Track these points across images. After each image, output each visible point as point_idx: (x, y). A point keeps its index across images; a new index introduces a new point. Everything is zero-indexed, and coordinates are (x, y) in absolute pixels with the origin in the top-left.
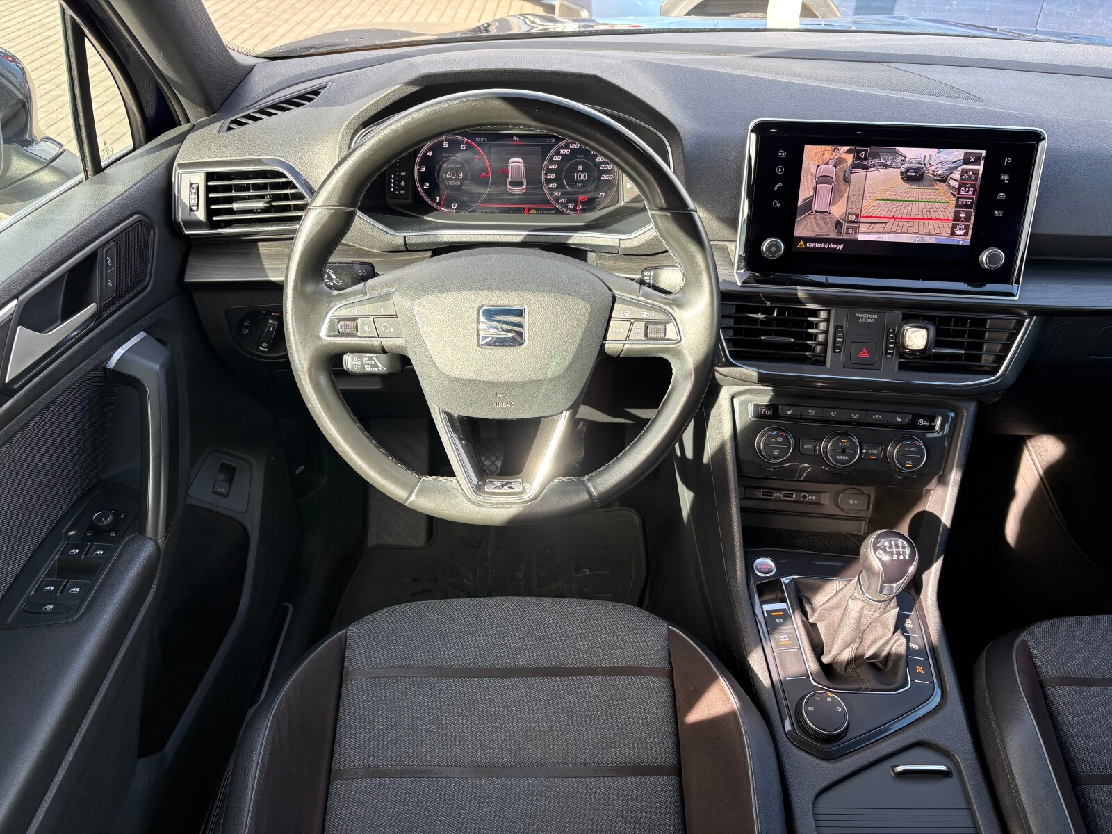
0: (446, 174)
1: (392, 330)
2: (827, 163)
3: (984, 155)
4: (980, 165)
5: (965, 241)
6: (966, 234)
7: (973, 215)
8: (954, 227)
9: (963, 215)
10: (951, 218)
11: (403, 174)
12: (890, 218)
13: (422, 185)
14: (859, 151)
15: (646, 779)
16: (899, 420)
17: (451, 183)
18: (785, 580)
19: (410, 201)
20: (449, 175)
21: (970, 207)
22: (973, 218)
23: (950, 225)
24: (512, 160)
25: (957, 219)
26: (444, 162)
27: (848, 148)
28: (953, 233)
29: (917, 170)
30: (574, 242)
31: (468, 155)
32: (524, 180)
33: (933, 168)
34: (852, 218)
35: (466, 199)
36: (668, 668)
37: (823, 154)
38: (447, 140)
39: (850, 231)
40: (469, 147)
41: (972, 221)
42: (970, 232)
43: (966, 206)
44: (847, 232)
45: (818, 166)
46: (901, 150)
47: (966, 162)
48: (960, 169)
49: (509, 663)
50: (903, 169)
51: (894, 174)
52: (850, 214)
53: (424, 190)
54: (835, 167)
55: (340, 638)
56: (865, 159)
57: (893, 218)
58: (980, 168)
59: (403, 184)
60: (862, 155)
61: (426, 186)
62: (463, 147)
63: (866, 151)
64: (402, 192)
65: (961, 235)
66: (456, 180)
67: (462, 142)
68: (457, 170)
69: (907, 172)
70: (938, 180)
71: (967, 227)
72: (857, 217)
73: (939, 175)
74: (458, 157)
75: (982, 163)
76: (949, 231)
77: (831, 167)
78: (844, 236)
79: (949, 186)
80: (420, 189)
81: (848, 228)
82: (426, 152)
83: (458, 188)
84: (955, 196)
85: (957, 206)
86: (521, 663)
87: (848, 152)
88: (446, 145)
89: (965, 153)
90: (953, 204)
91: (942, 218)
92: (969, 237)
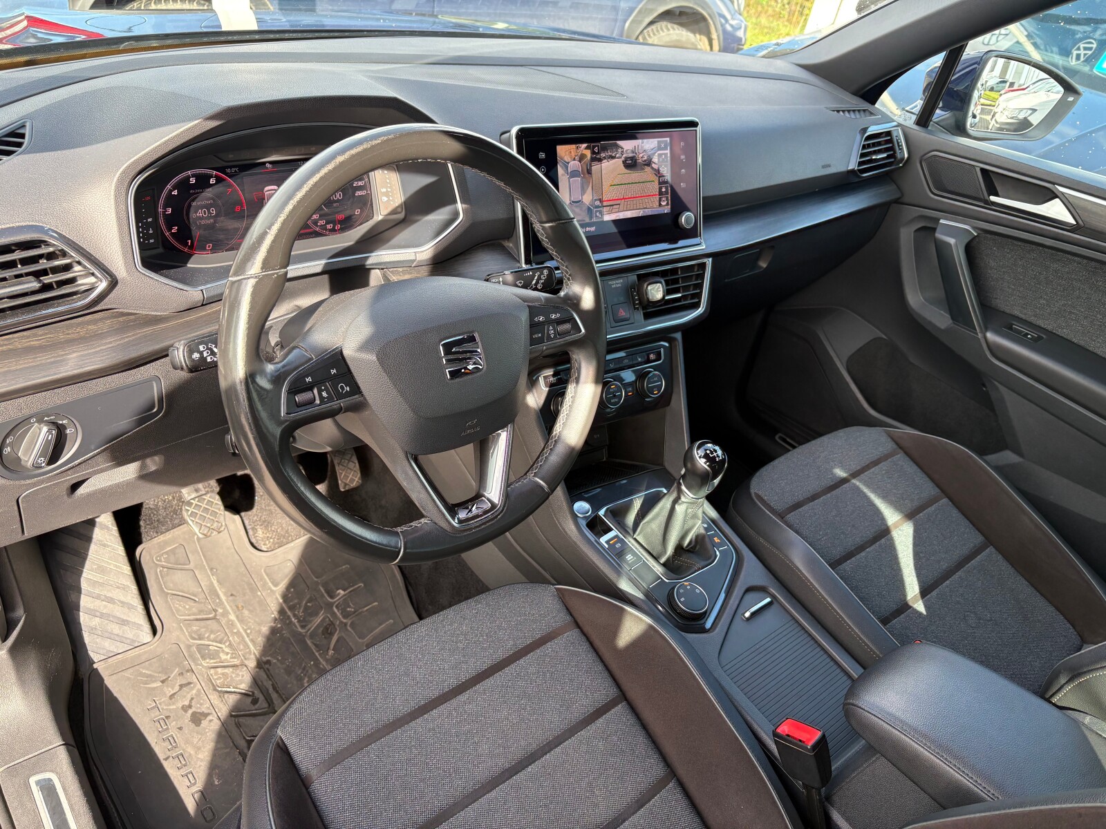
0: (196, 212)
1: (348, 389)
2: (574, 159)
3: (668, 141)
4: (667, 149)
5: (667, 210)
6: (667, 204)
7: (669, 188)
8: (660, 200)
9: (664, 190)
10: (657, 193)
11: (150, 220)
12: (621, 199)
13: (170, 229)
14: (594, 147)
16: (640, 360)
17: (203, 222)
18: (602, 513)
19: (161, 250)
20: (200, 213)
21: (667, 183)
22: (669, 191)
23: (658, 199)
24: (267, 188)
25: (661, 193)
26: (193, 200)
27: (586, 145)
28: (660, 205)
29: (632, 158)
31: (219, 189)
33: (641, 155)
34: (598, 203)
35: (222, 237)
36: (572, 620)
37: (571, 152)
38: (193, 176)
39: (598, 214)
40: (219, 180)
41: (669, 194)
42: (669, 202)
43: (664, 182)
44: (596, 216)
46: (620, 143)
47: (659, 148)
48: (656, 154)
49: (453, 682)
50: (623, 159)
51: (618, 163)
52: (596, 200)
53: (173, 234)
54: (580, 162)
56: (598, 153)
57: (623, 199)
58: (668, 152)
59: (151, 232)
60: (596, 150)
61: (175, 229)
62: (212, 181)
63: (598, 146)
64: (152, 241)
65: (665, 206)
66: (209, 218)
67: (211, 176)
68: (208, 207)
69: (626, 160)
70: (645, 165)
71: (667, 199)
72: (601, 202)
73: (645, 161)
74: (209, 193)
75: (669, 148)
76: (658, 204)
77: (577, 162)
78: (594, 220)
79: (652, 168)
80: (167, 234)
81: (596, 211)
82: (171, 191)
83: (211, 227)
84: (657, 175)
85: (660, 183)
87: (587, 148)
88: (193, 181)
89: (658, 142)
90: (657, 182)
91: (652, 194)
92: (669, 207)
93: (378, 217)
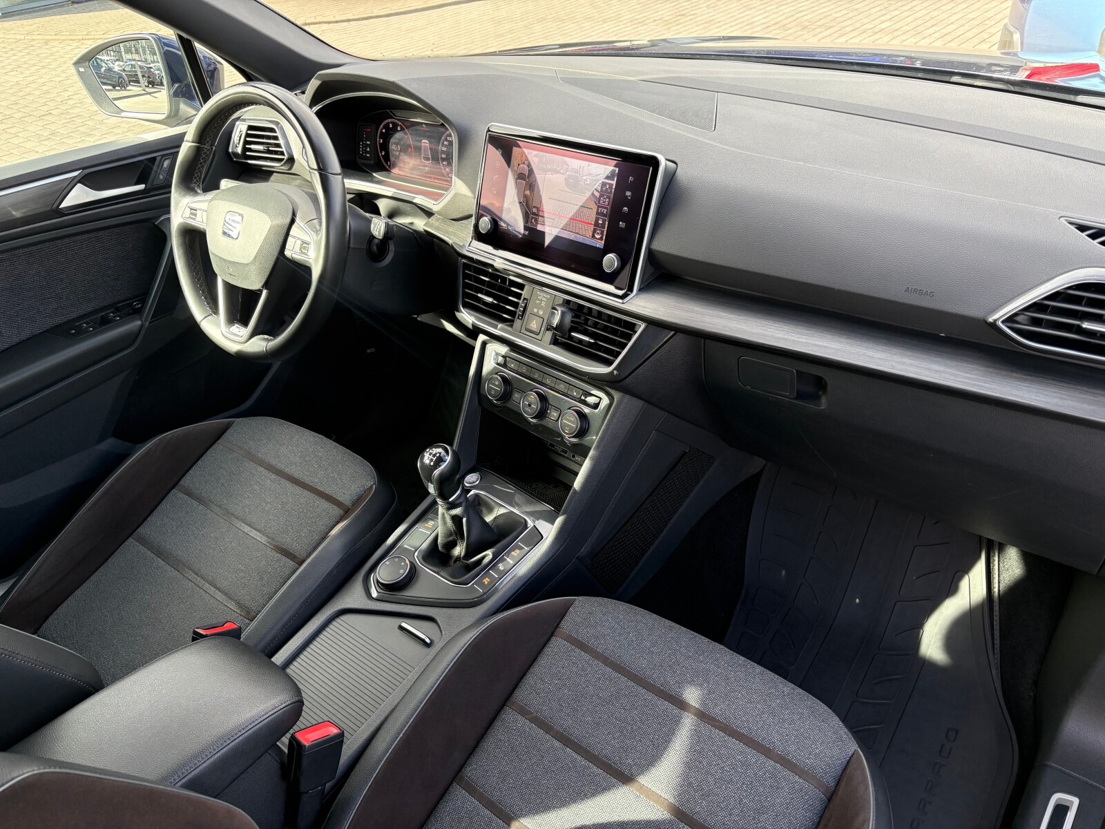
0: (392, 146)
2: (524, 163)
3: (617, 172)
4: (614, 180)
5: (600, 244)
6: (601, 239)
7: (607, 223)
8: (594, 231)
9: (600, 222)
10: (593, 223)
11: (368, 143)
12: (556, 215)
13: (381, 152)
16: (575, 394)
17: (395, 153)
18: (473, 493)
19: (372, 162)
20: (394, 147)
21: (605, 215)
22: (606, 226)
23: (592, 229)
24: (423, 141)
25: (596, 224)
26: (391, 138)
27: (536, 153)
28: (593, 236)
29: (574, 178)
31: (402, 134)
32: (430, 157)
33: (585, 178)
34: (535, 210)
35: (402, 165)
37: (522, 156)
38: (391, 123)
39: (533, 220)
40: (402, 129)
41: (606, 229)
42: (604, 238)
43: (602, 214)
44: (531, 222)
45: (519, 165)
47: (605, 176)
48: (600, 182)
50: (566, 176)
51: (561, 179)
52: (534, 207)
53: (382, 155)
54: (529, 168)
56: (545, 164)
58: (614, 183)
59: (368, 150)
60: (544, 160)
61: (384, 153)
62: (399, 129)
63: (546, 157)
64: (368, 155)
65: (598, 239)
67: (399, 125)
68: (397, 144)
69: (568, 178)
70: (586, 189)
71: (602, 233)
72: (538, 210)
73: (588, 185)
74: (397, 135)
75: (616, 178)
76: (591, 234)
77: (525, 167)
78: (530, 225)
79: (593, 195)
80: (380, 155)
81: (532, 218)
82: (382, 129)
83: (398, 158)
84: (596, 204)
85: (598, 213)
86: (288, 470)
87: (536, 156)
88: (391, 126)
89: (604, 169)
90: (595, 210)
91: (587, 221)
92: (603, 242)
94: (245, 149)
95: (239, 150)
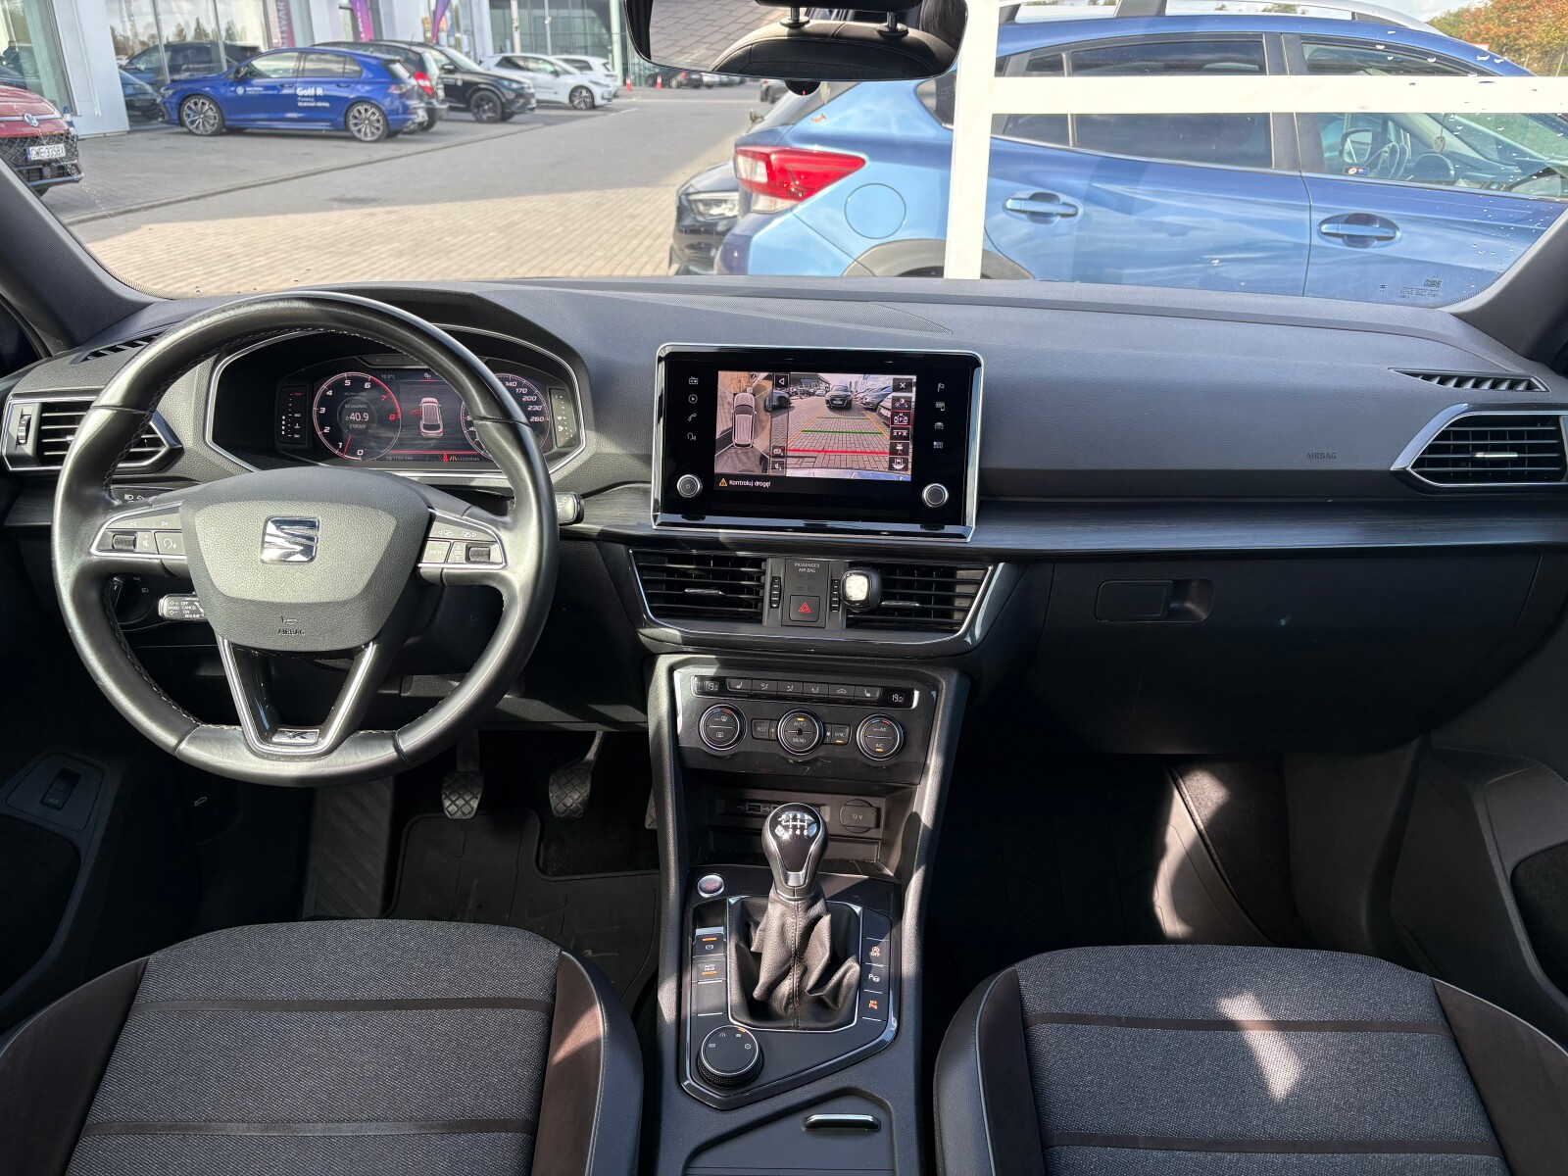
0: (349, 416)
1: (175, 546)
2: (745, 391)
3: (915, 380)
4: (911, 392)
5: (906, 476)
6: (905, 469)
7: (911, 446)
8: (891, 461)
9: (899, 447)
10: (887, 451)
11: (297, 415)
12: (819, 452)
13: (322, 429)
14: (778, 378)
15: (485, 1136)
16: (868, 695)
17: (356, 426)
18: (732, 901)
19: (306, 446)
20: (353, 417)
21: (906, 438)
22: (911, 450)
23: (887, 459)
24: (424, 400)
25: (893, 451)
26: (346, 403)
27: (766, 374)
28: (891, 468)
29: (844, 399)
30: (478, 484)
31: (374, 394)
32: (440, 422)
33: (861, 395)
34: (777, 451)
35: (373, 444)
36: (548, 1000)
37: (740, 381)
38: (348, 378)
39: (777, 466)
40: (374, 385)
41: (911, 454)
42: (910, 466)
43: (901, 437)
44: (774, 468)
45: (735, 394)
46: (824, 376)
47: (896, 388)
48: (890, 396)
49: (345, 994)
50: (828, 396)
51: (818, 403)
52: (775, 447)
53: (324, 434)
54: (754, 395)
55: (137, 966)
56: (786, 386)
57: (823, 451)
58: (913, 395)
59: (297, 427)
60: (782, 381)
61: (327, 430)
62: (367, 385)
63: (786, 377)
64: (296, 436)
65: (900, 470)
66: (360, 423)
67: (366, 380)
68: (362, 411)
69: (833, 400)
70: (867, 409)
71: (906, 461)
72: (783, 450)
73: (869, 403)
74: (362, 397)
75: (914, 389)
76: (887, 465)
77: (748, 395)
78: (770, 472)
79: (881, 415)
80: (319, 433)
81: (774, 463)
82: (326, 391)
83: (364, 432)
84: (888, 426)
85: (892, 437)
86: (362, 994)
87: (766, 378)
88: (348, 383)
89: (894, 379)
90: (887, 435)
91: (877, 450)
92: (909, 472)
93: (555, 449)
94: (40, 447)
95: (28, 449)
